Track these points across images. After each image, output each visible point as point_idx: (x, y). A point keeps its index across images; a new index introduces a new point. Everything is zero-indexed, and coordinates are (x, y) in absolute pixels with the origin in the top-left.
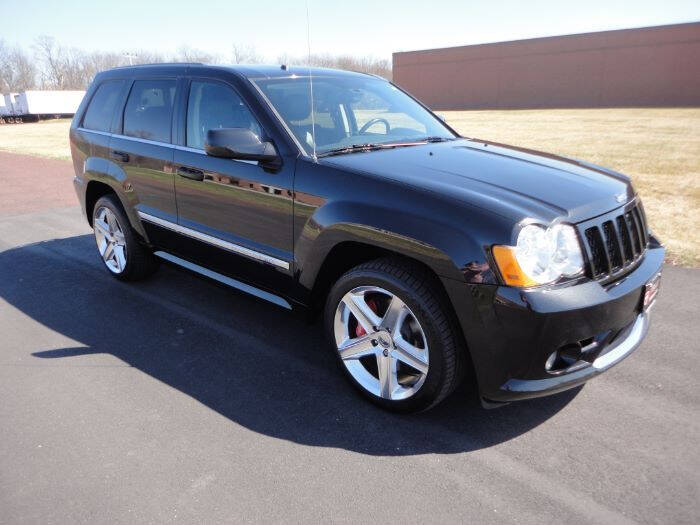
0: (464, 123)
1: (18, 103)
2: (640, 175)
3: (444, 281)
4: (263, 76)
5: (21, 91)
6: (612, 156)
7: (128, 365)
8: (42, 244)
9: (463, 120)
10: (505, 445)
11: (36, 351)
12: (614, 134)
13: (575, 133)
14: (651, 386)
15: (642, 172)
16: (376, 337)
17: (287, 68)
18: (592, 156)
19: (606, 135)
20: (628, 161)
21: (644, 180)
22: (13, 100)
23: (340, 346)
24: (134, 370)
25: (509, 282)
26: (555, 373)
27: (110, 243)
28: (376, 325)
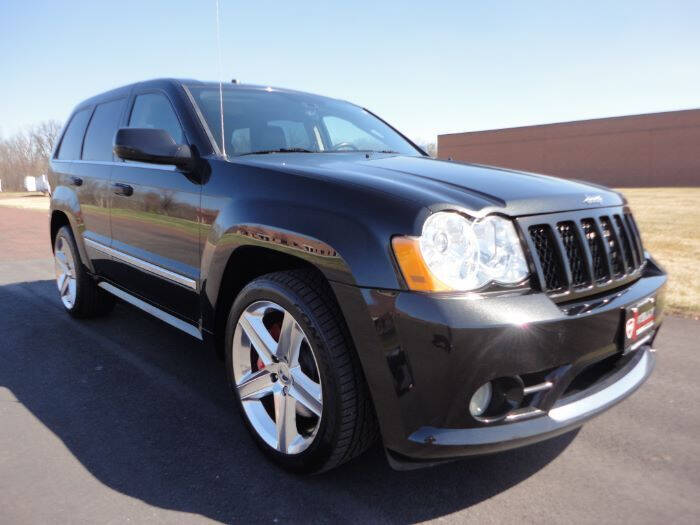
2: (683, 240)
3: (334, 286)
12: (660, 207)
14: (655, 459)
15: (685, 237)
16: (275, 369)
20: (671, 227)
21: (686, 243)
25: (413, 286)
26: (487, 421)
27: (67, 276)
28: (274, 353)
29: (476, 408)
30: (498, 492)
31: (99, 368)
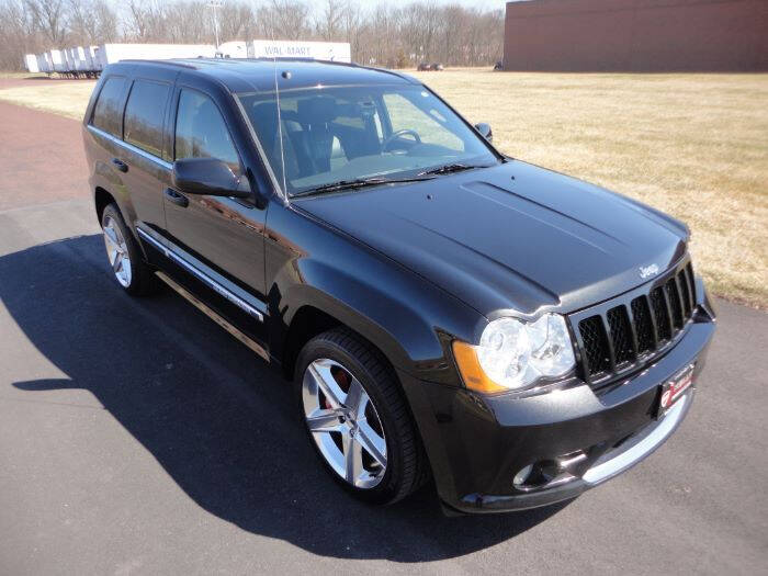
0: (580, 92)
1: (97, 57)
3: (399, 374)
4: (252, 90)
5: (101, 44)
6: (744, 147)
7: (102, 406)
8: (68, 242)
9: (580, 87)
10: (471, 557)
11: (19, 380)
13: (710, 110)
16: (343, 414)
17: (289, 75)
18: (719, 145)
19: (748, 114)
22: (93, 55)
23: (309, 416)
24: (107, 413)
25: (469, 385)
26: (527, 489)
27: (118, 254)
28: (343, 403)
29: (518, 480)
30: (535, 525)
31: (169, 366)
